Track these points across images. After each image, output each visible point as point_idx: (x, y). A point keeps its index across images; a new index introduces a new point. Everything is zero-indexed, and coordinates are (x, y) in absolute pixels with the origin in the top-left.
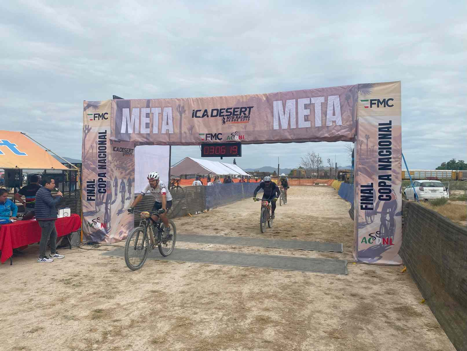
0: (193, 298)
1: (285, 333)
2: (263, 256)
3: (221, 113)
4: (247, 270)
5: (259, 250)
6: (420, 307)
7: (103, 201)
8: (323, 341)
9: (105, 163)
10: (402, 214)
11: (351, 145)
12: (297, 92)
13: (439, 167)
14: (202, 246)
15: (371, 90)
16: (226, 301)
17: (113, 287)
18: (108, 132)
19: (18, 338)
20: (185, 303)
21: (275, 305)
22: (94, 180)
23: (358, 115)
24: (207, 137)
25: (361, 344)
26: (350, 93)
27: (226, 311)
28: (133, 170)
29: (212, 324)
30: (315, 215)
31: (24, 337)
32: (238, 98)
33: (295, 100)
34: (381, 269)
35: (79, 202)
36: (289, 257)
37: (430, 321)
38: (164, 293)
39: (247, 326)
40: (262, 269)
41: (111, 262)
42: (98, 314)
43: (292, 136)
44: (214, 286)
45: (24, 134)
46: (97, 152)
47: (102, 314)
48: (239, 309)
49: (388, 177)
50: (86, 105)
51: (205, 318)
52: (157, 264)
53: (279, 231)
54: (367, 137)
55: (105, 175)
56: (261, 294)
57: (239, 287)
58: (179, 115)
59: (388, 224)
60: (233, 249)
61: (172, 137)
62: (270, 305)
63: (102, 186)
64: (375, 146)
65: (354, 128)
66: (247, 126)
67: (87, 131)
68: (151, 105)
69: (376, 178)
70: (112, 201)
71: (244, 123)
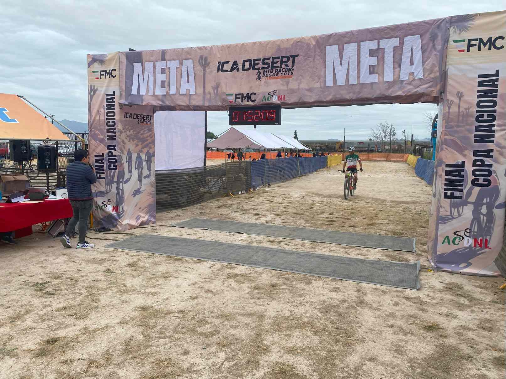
0: (193, 322)
3: (255, 64)
4: (280, 277)
5: (303, 246)
7: (114, 180)
9: (115, 133)
12: (360, 32)
14: (232, 238)
15: (469, 24)
17: (95, 297)
18: (117, 94)
22: (103, 154)
23: (447, 64)
24: (236, 98)
26: (437, 31)
28: (153, 142)
30: (381, 196)
32: (278, 43)
33: (356, 43)
34: (470, 282)
36: (342, 257)
40: (301, 276)
42: (47, 348)
43: (351, 95)
45: (22, 97)
46: (104, 119)
49: (489, 153)
50: (91, 60)
51: (197, 363)
52: (166, 263)
53: (334, 219)
54: (460, 96)
55: (115, 148)
56: (291, 320)
57: (263, 305)
58: (202, 70)
59: (483, 219)
60: (270, 243)
61: (194, 99)
62: (300, 342)
63: (112, 161)
64: (471, 107)
65: (441, 81)
66: (290, 82)
67: (93, 92)
68: (167, 57)
69: (470, 154)
70: (125, 180)
71: (285, 78)
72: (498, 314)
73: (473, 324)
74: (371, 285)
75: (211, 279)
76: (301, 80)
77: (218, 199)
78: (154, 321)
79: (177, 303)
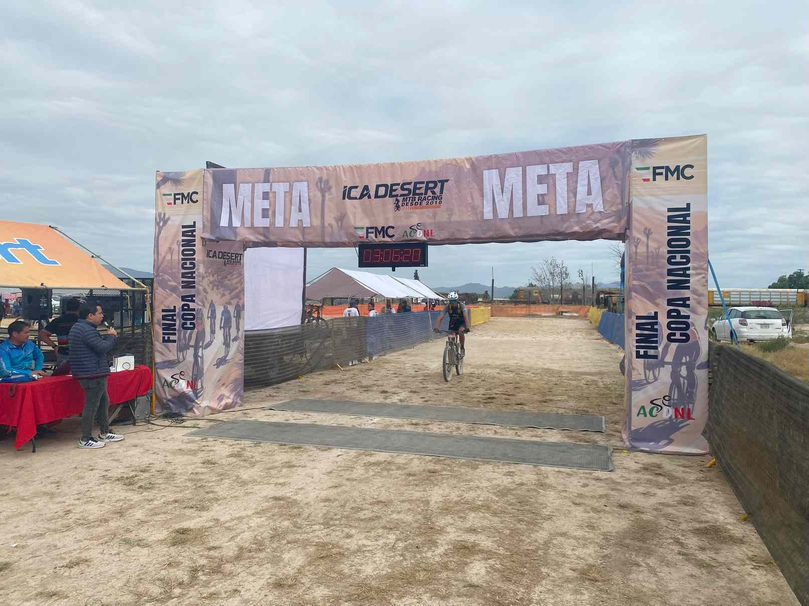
0: (346, 509)
1: (504, 572)
2: (466, 439)
3: (392, 190)
4: (438, 462)
5: (458, 428)
6: (740, 527)
7: (191, 344)
8: (569, 586)
9: (194, 278)
10: (708, 367)
11: (620, 245)
12: (526, 154)
13: (773, 284)
14: (359, 421)
15: (653, 149)
16: (401, 516)
17: (208, 490)
18: (199, 225)
19: (45, 576)
20: (332, 519)
21: (485, 523)
22: (175, 307)
23: (631, 194)
24: (368, 233)
25: (636, 590)
26: (616, 156)
27: (403, 533)
28: (243, 290)
29: (378, 555)
30: (555, 367)
31: (56, 575)
32: (423, 165)
33: (521, 168)
34: (672, 461)
35: (149, 346)
36: (512, 439)
37: (757, 552)
38: (295, 501)
39: (437, 559)
40: (463, 461)
41: (203, 448)
42: (181, 537)
43: (516, 230)
44: (381, 489)
45: (55, 228)
46: (179, 259)
47: (189, 537)
48: (424, 529)
49: (684, 302)
50: (161, 178)
51: (366, 544)
52: (281, 452)
53: (493, 396)
54: (648, 232)
55: (194, 298)
56: (462, 503)
57: (425, 491)
58: (321, 195)
60: (413, 426)
61: (309, 234)
62: (478, 523)
63: (188, 317)
64: (661, 247)
65: (625, 216)
66: (438, 213)
67: (162, 222)
68: (272, 178)
69: (663, 303)
70: (205, 343)
71: (431, 208)
72: (702, 491)
73: (673, 501)
74: (552, 468)
76: (452, 210)
77: (320, 372)
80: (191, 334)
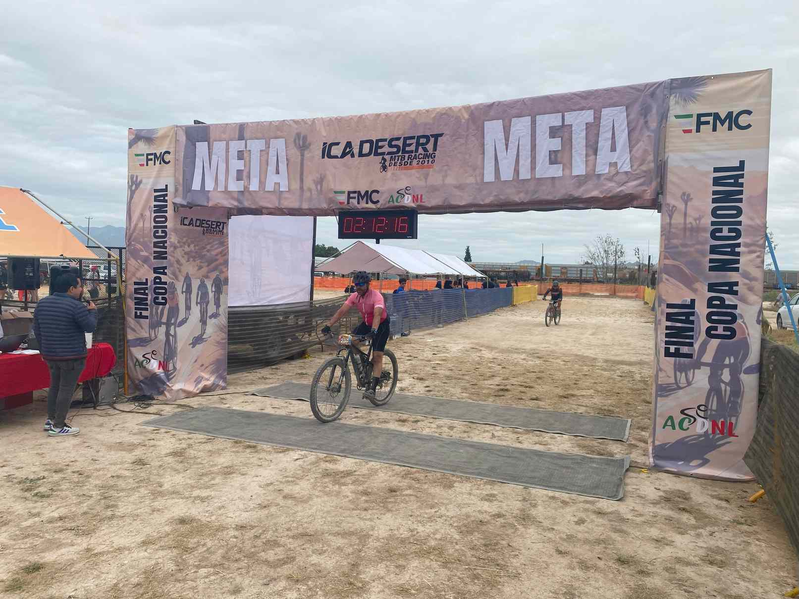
0: (257, 544)
2: (453, 443)
3: (378, 147)
7: (163, 321)
9: (166, 248)
10: (759, 371)
12: (535, 101)
15: (699, 91)
16: (322, 559)
17: (111, 503)
18: (171, 189)
22: (147, 280)
23: (666, 150)
24: (349, 198)
26: (650, 101)
28: (226, 263)
32: (413, 116)
34: (704, 488)
36: (508, 447)
40: (439, 475)
42: (25, 579)
43: (522, 195)
45: (28, 192)
46: (151, 227)
49: (731, 289)
50: (133, 137)
53: (508, 387)
54: (686, 198)
55: (166, 271)
56: (410, 543)
57: (371, 520)
58: (299, 153)
59: (725, 390)
60: (400, 423)
61: (286, 198)
62: (417, 577)
63: (160, 291)
64: (703, 217)
65: (657, 177)
66: (431, 173)
67: (134, 186)
68: (247, 134)
69: (702, 289)
70: (178, 321)
71: (423, 168)
72: (738, 540)
73: (695, 556)
74: (545, 492)
75: (297, 478)
76: (446, 171)
78: (196, 540)
79: (237, 514)
80: (162, 310)
